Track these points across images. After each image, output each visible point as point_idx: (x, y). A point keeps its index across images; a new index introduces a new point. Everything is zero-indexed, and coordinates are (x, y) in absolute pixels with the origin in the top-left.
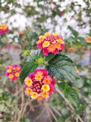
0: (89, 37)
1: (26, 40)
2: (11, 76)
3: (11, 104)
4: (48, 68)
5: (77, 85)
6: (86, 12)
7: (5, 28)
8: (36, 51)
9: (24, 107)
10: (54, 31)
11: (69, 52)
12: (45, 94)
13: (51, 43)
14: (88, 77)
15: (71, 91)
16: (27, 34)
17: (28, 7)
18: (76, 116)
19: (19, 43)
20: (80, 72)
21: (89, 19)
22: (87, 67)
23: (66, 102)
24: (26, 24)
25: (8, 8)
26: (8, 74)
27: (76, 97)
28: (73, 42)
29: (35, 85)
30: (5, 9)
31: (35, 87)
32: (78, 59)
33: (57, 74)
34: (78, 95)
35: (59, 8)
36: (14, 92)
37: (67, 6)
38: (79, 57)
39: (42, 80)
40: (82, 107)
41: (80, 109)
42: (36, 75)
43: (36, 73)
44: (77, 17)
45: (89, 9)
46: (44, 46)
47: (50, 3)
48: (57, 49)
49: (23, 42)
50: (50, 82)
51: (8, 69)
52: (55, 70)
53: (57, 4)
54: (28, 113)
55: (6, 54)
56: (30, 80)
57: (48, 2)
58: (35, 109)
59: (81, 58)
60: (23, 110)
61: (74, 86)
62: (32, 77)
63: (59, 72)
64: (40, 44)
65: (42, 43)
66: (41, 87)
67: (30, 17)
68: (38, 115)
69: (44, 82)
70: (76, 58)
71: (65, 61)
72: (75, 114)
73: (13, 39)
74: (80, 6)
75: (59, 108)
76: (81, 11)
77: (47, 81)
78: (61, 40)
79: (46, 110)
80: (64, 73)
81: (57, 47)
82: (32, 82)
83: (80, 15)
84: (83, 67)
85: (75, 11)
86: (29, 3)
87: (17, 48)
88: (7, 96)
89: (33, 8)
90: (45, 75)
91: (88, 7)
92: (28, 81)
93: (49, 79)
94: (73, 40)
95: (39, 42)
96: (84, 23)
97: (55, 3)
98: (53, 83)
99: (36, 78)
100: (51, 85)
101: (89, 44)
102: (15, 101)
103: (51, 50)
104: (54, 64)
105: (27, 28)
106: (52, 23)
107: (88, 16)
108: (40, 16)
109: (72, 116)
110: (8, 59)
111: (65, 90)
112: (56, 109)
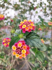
0: (50, 22)
1: (14, 23)
2: (5, 45)
3: (5, 60)
4: (25, 40)
5: (43, 50)
6: (49, 8)
7: (3, 17)
8: (19, 30)
9: (13, 62)
10: (31, 19)
11: (39, 31)
12: (24, 55)
13: (27, 26)
14: (50, 45)
15: (39, 53)
16: (14, 20)
17: (15, 5)
18: (43, 67)
19: (11, 25)
20: (45, 42)
21: (50, 11)
22: (49, 39)
23: (37, 60)
24: (15, 14)
25: (4, 6)
26: (4, 43)
27: (42, 57)
28: (41, 25)
29: (18, 50)
30: (2, 6)
31: (18, 51)
32: (44, 35)
33: (31, 43)
34: (43, 55)
35: (33, 6)
36: (8, 54)
37: (38, 4)
38: (45, 33)
39: (22, 47)
40: (46, 62)
41: (45, 64)
42: (18, 44)
43: (18, 43)
44: (43, 11)
45: (50, 6)
46: (23, 27)
47: (28, 3)
48: (30, 29)
49: (13, 25)
50: (26, 48)
51: (4, 40)
52: (29, 41)
53: (32, 3)
54: (16, 66)
55: (3, 31)
56: (15, 47)
57: (27, 2)
58: (20, 63)
59: (46, 34)
60: (12, 64)
61: (41, 50)
62: (16, 45)
63: (31, 42)
64: (21, 26)
65: (22, 26)
66: (21, 51)
67: (17, 10)
68: (22, 67)
69: (23, 48)
70: (43, 34)
71: (35, 36)
72: (42, 66)
73: (7, 23)
74: (45, 4)
75: (33, 63)
76: (46, 7)
77: (24, 48)
78: (33, 24)
79: (26, 64)
80: (35, 43)
81: (30, 28)
82: (16, 48)
83: (45, 9)
84: (47, 39)
85: (42, 7)
86: (16, 3)
87: (9, 28)
88: (3, 56)
89: (18, 5)
90: (23, 44)
91: (50, 5)
92: (14, 48)
93: (26, 46)
94: (41, 24)
95: (20, 25)
96: (48, 14)
97: (31, 3)
98: (28, 48)
99: (18, 46)
100: (27, 50)
101: (50, 26)
102: (8, 59)
103: (27, 30)
104: (29, 38)
105: (15, 17)
106: (29, 14)
107: (50, 10)
108: (22, 10)
109: (41, 67)
110: (4, 35)
111: (36, 53)
112: (32, 63)
